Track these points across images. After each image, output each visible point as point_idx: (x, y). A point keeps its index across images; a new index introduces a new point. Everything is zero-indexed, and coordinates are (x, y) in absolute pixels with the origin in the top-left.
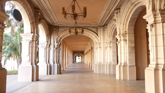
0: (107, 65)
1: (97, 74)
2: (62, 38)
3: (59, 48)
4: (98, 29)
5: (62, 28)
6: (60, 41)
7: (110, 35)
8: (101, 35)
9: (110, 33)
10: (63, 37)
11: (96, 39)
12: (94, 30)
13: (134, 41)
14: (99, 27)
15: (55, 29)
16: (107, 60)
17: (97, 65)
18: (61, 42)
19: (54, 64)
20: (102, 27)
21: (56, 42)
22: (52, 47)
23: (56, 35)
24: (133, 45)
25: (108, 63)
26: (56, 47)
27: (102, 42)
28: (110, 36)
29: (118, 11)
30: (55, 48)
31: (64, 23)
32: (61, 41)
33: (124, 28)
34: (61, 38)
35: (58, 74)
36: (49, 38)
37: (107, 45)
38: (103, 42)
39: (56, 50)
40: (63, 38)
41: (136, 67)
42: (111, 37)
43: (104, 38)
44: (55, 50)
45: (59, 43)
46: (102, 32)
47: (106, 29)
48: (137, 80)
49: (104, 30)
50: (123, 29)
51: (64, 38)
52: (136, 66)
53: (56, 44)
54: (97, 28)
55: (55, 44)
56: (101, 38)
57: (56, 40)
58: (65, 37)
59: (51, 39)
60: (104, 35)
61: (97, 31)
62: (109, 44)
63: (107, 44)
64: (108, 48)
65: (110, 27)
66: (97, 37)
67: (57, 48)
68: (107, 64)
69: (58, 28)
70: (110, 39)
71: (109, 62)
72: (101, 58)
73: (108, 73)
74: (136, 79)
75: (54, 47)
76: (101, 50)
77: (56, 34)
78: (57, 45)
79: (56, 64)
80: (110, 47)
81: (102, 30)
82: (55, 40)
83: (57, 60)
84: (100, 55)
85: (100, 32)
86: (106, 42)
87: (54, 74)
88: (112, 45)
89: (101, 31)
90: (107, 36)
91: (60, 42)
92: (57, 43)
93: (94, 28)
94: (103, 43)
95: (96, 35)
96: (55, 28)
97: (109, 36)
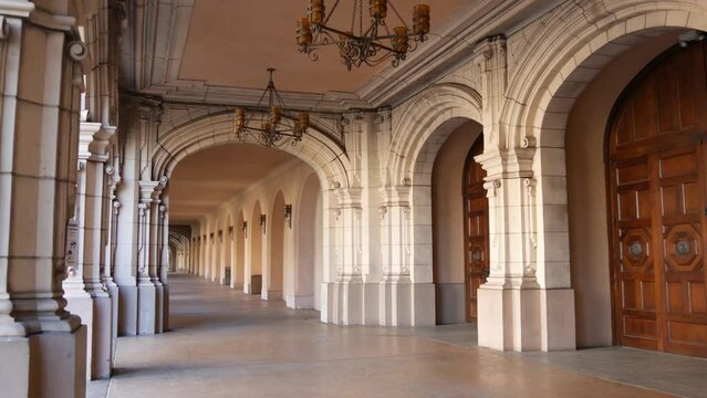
0: (388, 285)
1: (341, 326)
2: (176, 155)
3: (161, 204)
4: (348, 123)
5: (182, 106)
6: (166, 171)
7: (403, 152)
8: (360, 150)
9: (406, 144)
10: (179, 152)
11: (335, 168)
12: (329, 125)
13: (564, 179)
14: (351, 117)
15: (147, 109)
16: (390, 265)
17: (341, 285)
18: (169, 174)
19: (138, 281)
20: (367, 116)
21: (147, 174)
22: (128, 197)
23: (147, 141)
24: (561, 198)
25: (395, 278)
26: (147, 198)
27: (364, 183)
28: (406, 155)
29: (498, 43)
30: (143, 206)
31: (200, 85)
32: (171, 169)
33: (524, 123)
34: (173, 158)
35: (157, 332)
36: (117, 154)
37: (390, 196)
38: (369, 182)
39: (148, 212)
40: (179, 159)
41: (572, 291)
42: (408, 164)
43: (373, 166)
44: (142, 213)
45: (163, 179)
46: (364, 136)
47: (384, 126)
48: (578, 348)
49: (373, 131)
50: (519, 126)
51: (183, 155)
52: (572, 287)
53: (149, 186)
54: (343, 118)
55: (141, 183)
56: (358, 162)
57: (150, 164)
58: (190, 151)
59: (127, 161)
60: (373, 152)
61: (342, 133)
62: (400, 193)
63: (389, 193)
64: (396, 211)
65: (413, 118)
66: (343, 157)
67: (152, 206)
68: (390, 280)
69: (161, 107)
70: (403, 169)
71: (396, 270)
72: (359, 256)
73: (394, 322)
74: (574, 346)
75: (140, 202)
76: (360, 218)
77: (147, 135)
78: (156, 189)
79: (147, 285)
80: (404, 205)
81: (365, 126)
82: (144, 164)
83: (150, 266)
84: (357, 242)
85: (358, 138)
86: (384, 181)
87: (138, 334)
88: (410, 199)
89: (360, 131)
90: (391, 156)
91: (165, 175)
92: (153, 179)
93: (329, 116)
94: (369, 188)
95: (338, 151)
96: (144, 104)
97: (402, 157)
